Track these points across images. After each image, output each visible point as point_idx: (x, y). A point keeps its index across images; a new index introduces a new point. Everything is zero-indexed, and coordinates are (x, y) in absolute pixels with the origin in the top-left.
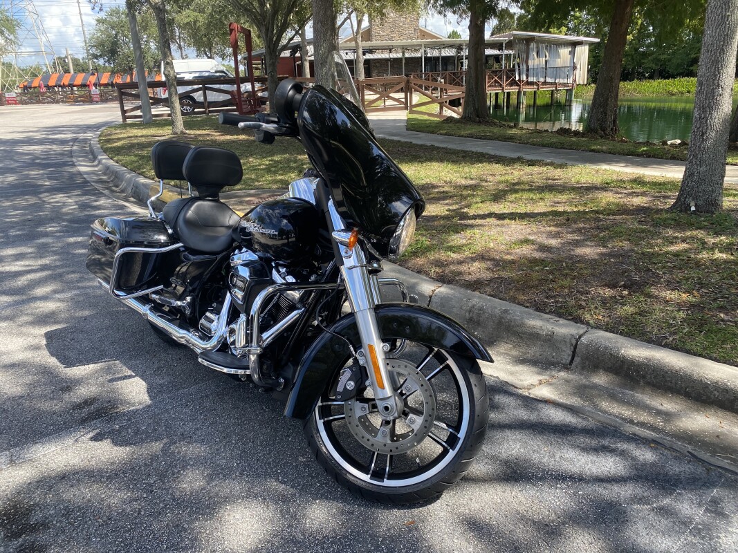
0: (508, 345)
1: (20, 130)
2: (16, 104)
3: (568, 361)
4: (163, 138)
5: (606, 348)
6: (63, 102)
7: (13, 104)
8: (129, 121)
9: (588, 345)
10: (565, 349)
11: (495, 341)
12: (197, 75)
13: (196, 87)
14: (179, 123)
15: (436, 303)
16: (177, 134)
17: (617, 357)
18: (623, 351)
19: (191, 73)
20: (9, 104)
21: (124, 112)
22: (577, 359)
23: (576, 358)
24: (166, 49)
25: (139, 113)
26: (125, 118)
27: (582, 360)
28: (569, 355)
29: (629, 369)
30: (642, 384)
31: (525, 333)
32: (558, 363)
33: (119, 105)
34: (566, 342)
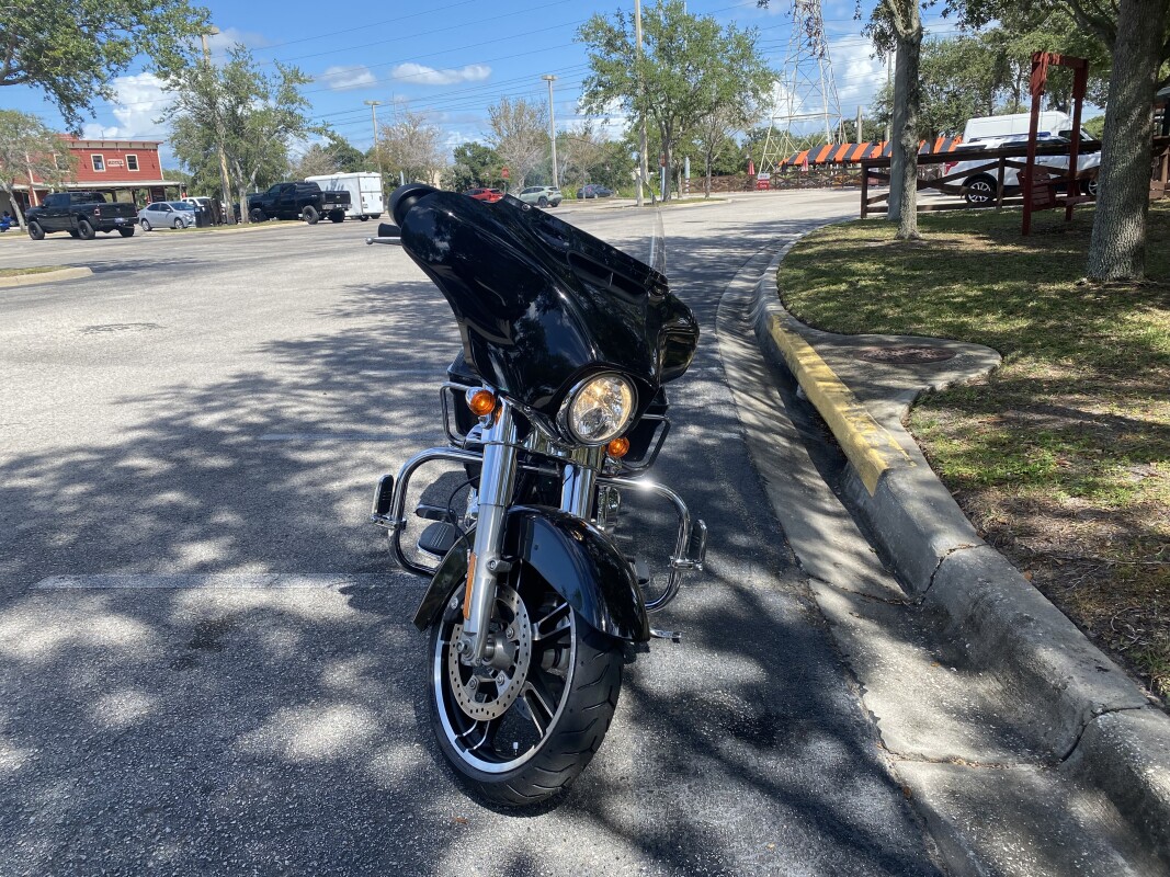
0: (997, 683)
1: (726, 225)
2: (768, 189)
3: (1064, 752)
4: (880, 244)
5: (1127, 751)
6: (828, 185)
7: (764, 189)
8: (871, 215)
9: (1101, 733)
10: (1069, 727)
11: (984, 670)
12: (1009, 141)
13: (992, 161)
14: (910, 222)
15: (944, 572)
16: (903, 238)
17: (1137, 779)
18: (1151, 771)
19: (999, 138)
20: (761, 189)
21: (865, 201)
22: (1077, 754)
23: (1076, 751)
24: (910, 106)
25: (884, 203)
26: (865, 210)
27: (1084, 759)
28: (1069, 740)
29: (1146, 812)
30: (1155, 854)
31: (1027, 671)
32: (1046, 748)
33: (860, 192)
34: (1075, 712)
